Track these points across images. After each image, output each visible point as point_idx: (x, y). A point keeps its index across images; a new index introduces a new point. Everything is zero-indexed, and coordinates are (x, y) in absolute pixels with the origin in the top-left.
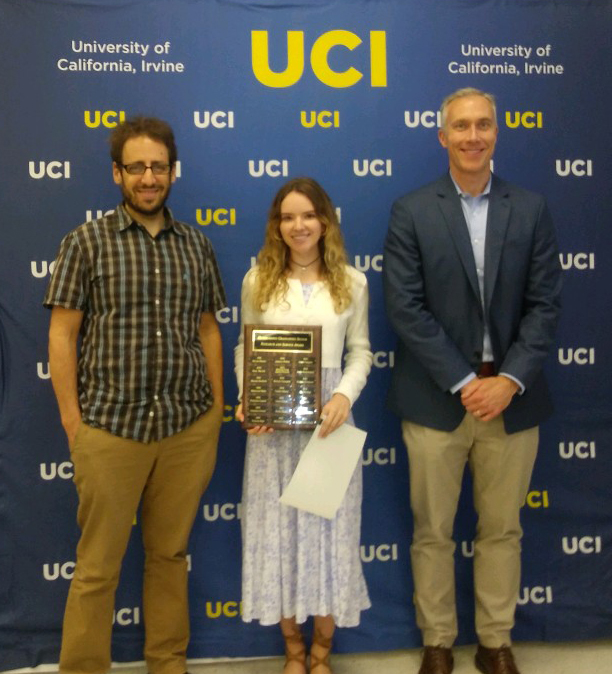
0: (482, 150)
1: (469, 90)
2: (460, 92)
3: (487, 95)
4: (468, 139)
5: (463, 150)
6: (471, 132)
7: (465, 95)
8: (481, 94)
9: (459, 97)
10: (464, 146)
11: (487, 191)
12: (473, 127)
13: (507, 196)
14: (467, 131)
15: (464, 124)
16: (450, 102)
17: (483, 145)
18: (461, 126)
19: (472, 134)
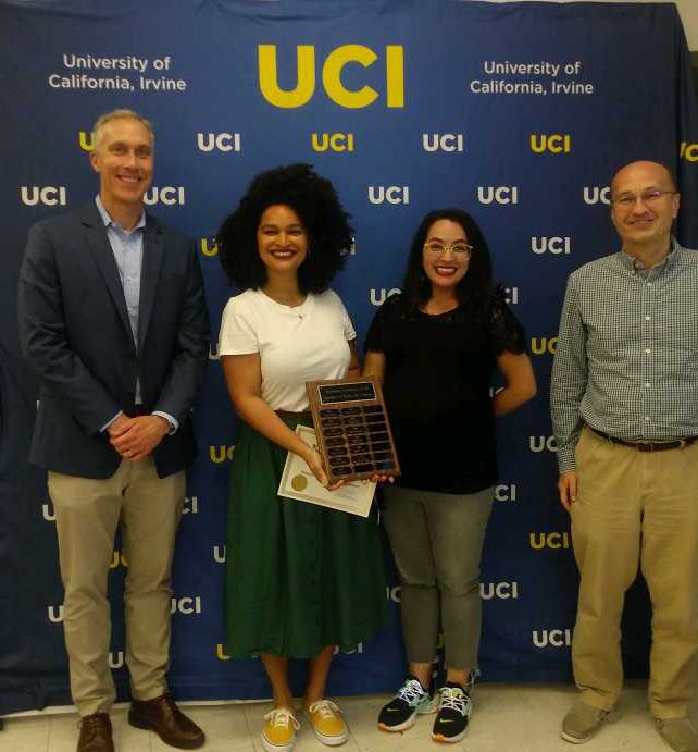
6: (129, 157)
14: (126, 157)
16: (107, 121)
18: (118, 150)
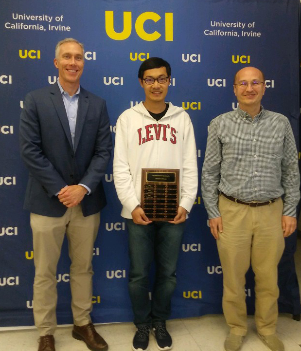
0: (77, 71)
1: (71, 39)
2: (67, 39)
3: (80, 44)
4: (70, 64)
5: (67, 69)
6: (72, 60)
7: (70, 41)
8: (77, 43)
9: (66, 42)
10: (68, 68)
11: (78, 93)
12: (73, 58)
13: (87, 97)
14: (70, 60)
15: (68, 56)
16: (62, 44)
17: (77, 68)
18: (67, 57)
19: (72, 61)
